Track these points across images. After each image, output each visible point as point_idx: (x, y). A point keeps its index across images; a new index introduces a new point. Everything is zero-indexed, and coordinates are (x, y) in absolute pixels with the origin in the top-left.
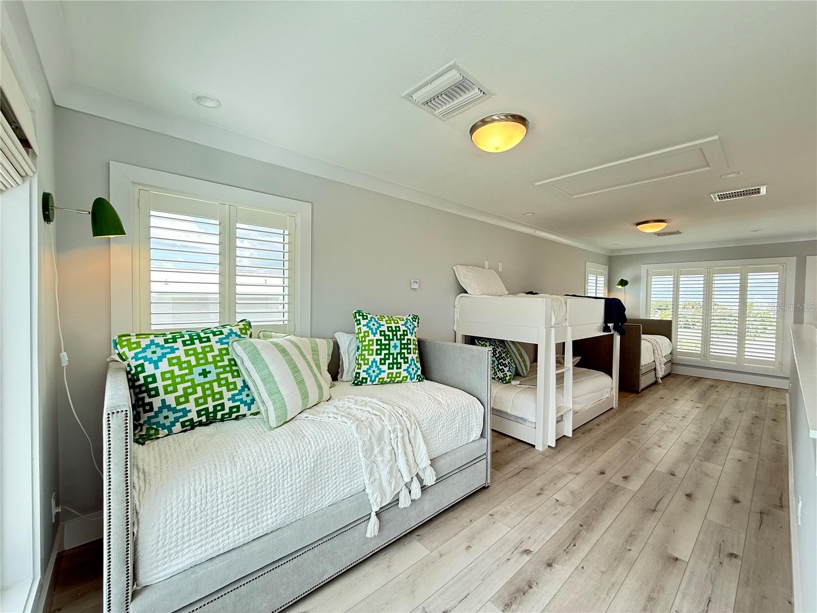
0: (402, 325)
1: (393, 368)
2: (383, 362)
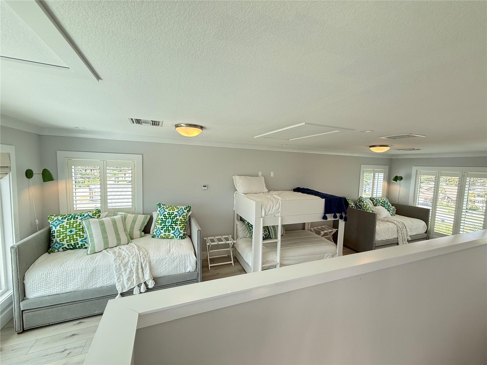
1: (166, 232)
2: (162, 229)
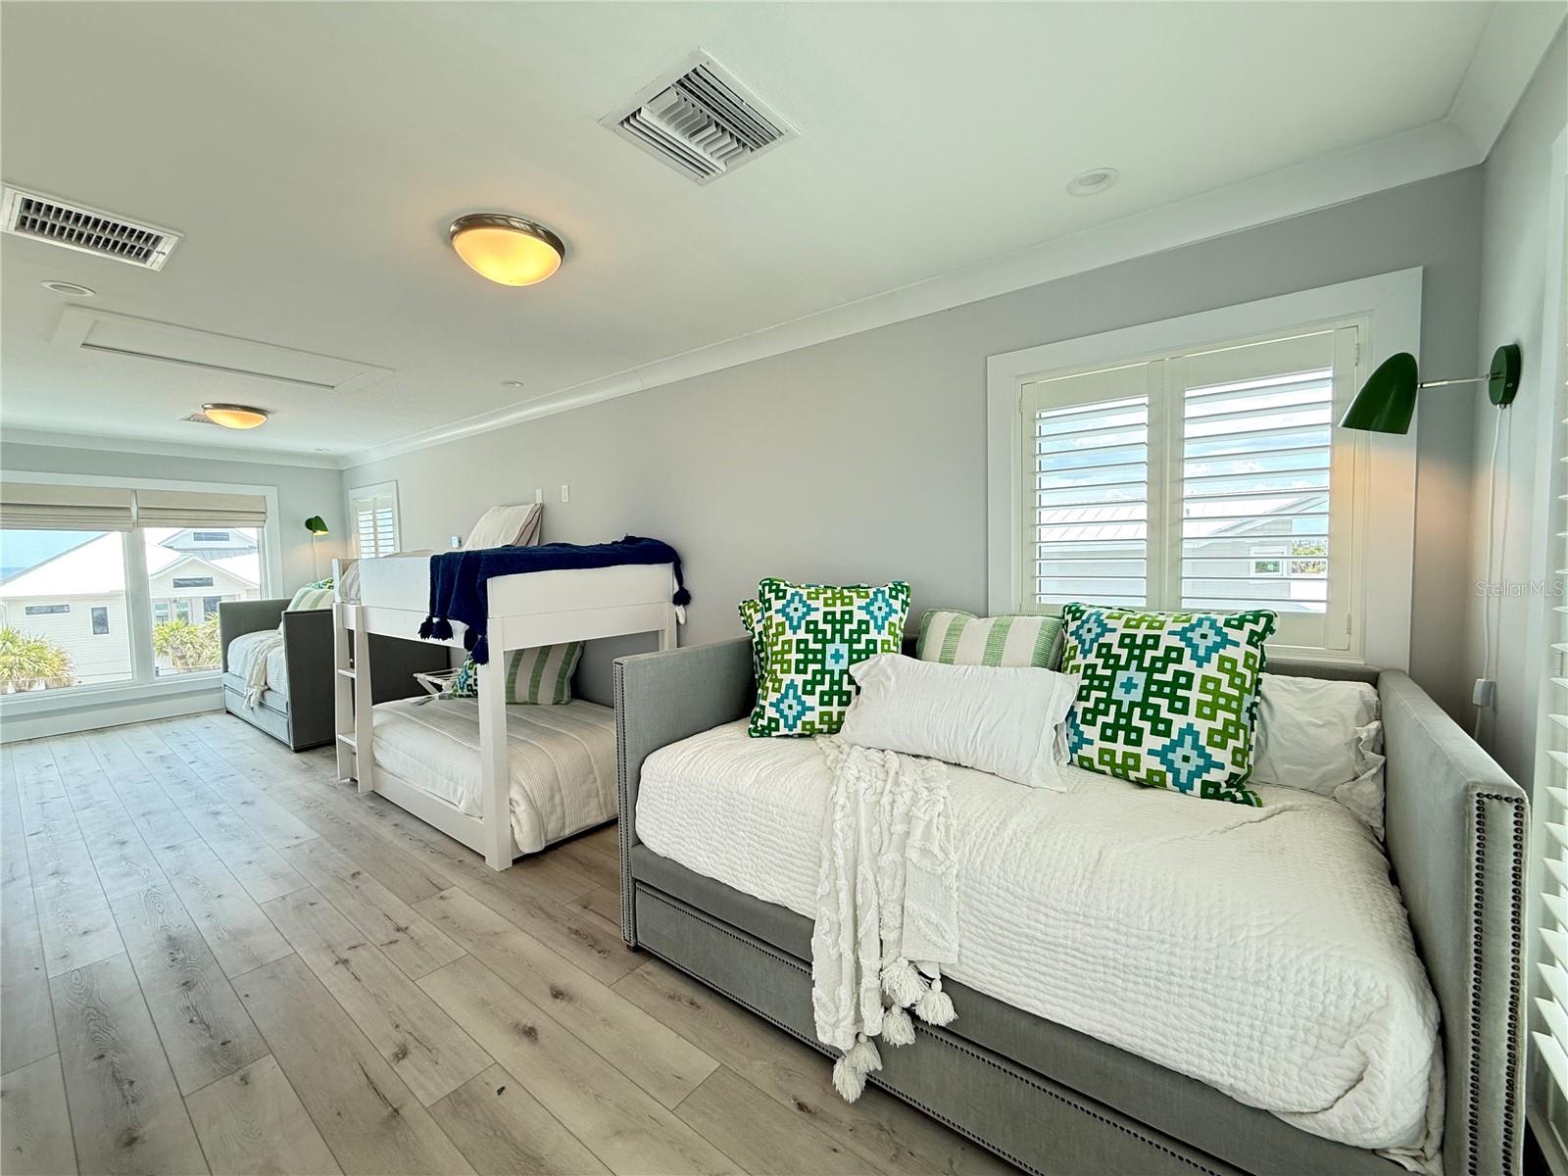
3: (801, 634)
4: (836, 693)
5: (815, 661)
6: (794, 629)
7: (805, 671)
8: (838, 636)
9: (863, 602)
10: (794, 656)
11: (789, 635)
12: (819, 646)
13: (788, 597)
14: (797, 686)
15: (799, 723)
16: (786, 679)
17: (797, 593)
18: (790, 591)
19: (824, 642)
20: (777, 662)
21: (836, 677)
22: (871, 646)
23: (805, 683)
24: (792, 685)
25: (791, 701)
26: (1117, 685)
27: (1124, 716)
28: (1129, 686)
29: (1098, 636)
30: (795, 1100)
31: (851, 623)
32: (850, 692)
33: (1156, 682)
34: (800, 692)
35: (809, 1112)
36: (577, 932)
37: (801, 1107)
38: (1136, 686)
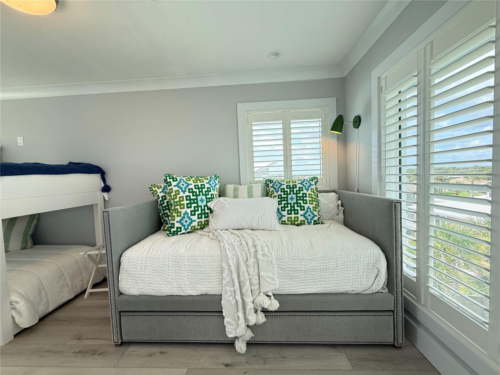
0: (207, 183)
3: (187, 193)
4: (203, 214)
5: (194, 203)
6: (184, 192)
7: (191, 207)
8: (201, 193)
9: (207, 181)
10: (185, 202)
11: (182, 194)
12: (195, 197)
13: (179, 180)
14: (188, 213)
15: (190, 227)
16: (183, 211)
17: (181, 179)
18: (178, 179)
19: (197, 196)
20: (177, 205)
21: (203, 208)
22: (213, 196)
23: (191, 211)
24: (186, 213)
25: (186, 219)
26: (289, 199)
27: (292, 207)
28: (292, 199)
29: (280, 186)
30: (223, 364)
31: (205, 188)
32: (208, 213)
33: (299, 197)
34: (189, 215)
35: (230, 365)
36: (80, 352)
37: (227, 365)
38: (294, 198)
